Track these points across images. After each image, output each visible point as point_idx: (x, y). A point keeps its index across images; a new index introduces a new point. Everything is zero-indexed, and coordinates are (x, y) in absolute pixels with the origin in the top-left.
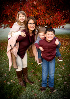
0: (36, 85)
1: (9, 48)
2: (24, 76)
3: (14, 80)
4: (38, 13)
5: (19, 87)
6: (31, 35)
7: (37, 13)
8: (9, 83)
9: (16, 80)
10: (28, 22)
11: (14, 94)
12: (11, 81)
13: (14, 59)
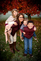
5: (11, 53)
6: (20, 24)
10: (19, 16)
13: (9, 37)
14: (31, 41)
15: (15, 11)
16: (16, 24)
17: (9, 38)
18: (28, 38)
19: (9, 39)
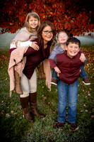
0: (49, 119)
1: (11, 64)
2: (31, 105)
3: (16, 110)
4: (53, 12)
5: (24, 121)
6: (45, 47)
7: (51, 13)
8: (8, 115)
9: (19, 111)
11: (16, 132)
12: (12, 112)
13: (18, 80)
14: (74, 90)
15: (32, 18)
16: (35, 46)
17: (18, 83)
18: (69, 84)
19: (18, 85)
